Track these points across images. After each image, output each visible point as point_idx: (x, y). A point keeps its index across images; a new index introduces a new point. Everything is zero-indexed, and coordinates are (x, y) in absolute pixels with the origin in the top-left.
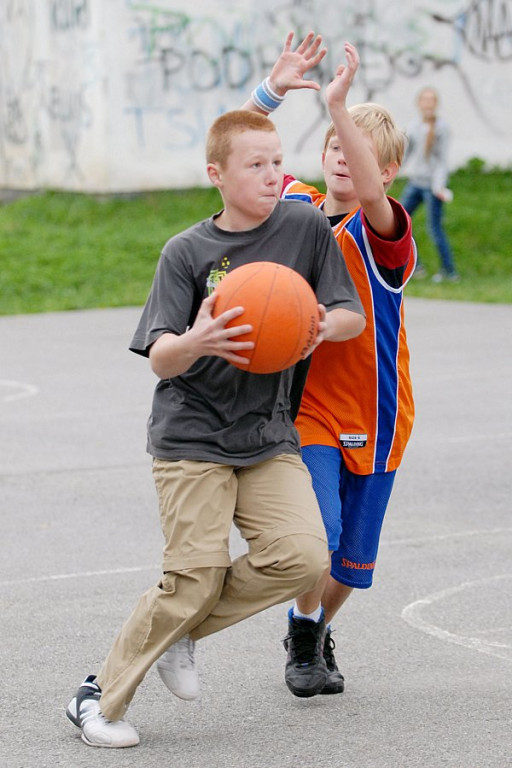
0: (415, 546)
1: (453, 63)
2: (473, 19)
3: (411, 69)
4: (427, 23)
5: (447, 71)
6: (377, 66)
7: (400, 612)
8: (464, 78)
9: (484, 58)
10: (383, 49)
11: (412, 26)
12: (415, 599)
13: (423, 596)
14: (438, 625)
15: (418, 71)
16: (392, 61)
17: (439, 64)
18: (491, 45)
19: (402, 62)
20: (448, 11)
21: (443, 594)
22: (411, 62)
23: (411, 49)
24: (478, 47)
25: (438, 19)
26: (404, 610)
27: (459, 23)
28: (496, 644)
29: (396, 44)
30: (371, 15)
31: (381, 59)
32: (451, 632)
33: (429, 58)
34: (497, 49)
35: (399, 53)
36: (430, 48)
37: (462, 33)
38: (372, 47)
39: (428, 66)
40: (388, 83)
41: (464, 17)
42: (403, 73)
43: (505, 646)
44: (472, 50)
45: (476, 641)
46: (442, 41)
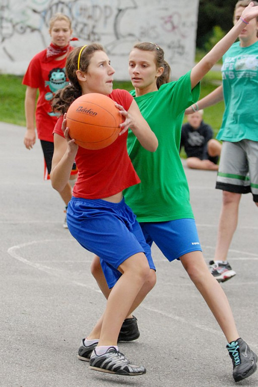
0: (14, 224)
1: (39, 30)
2: (49, 13)
3: (21, 31)
4: (30, 13)
5: (36, 33)
6: (8, 28)
7: (7, 250)
8: (42, 37)
10: (11, 21)
11: (23, 13)
12: (13, 245)
13: (16, 245)
14: (23, 257)
15: (24, 32)
16: (14, 26)
17: (33, 30)
19: (18, 27)
20: (39, 8)
21: (24, 245)
22: (22, 28)
23: (22, 22)
25: (35, 11)
26: (9, 249)
27: (43, 14)
28: (46, 267)
29: (16, 20)
30: (7, 7)
31: (9, 25)
32: (28, 260)
33: (29, 27)
35: (17, 24)
36: (30, 23)
37: (44, 18)
38: (7, 20)
39: (28, 30)
40: (11, 35)
41: (45, 12)
42: (18, 32)
43: (49, 268)
45: (38, 265)
46: (35, 20)
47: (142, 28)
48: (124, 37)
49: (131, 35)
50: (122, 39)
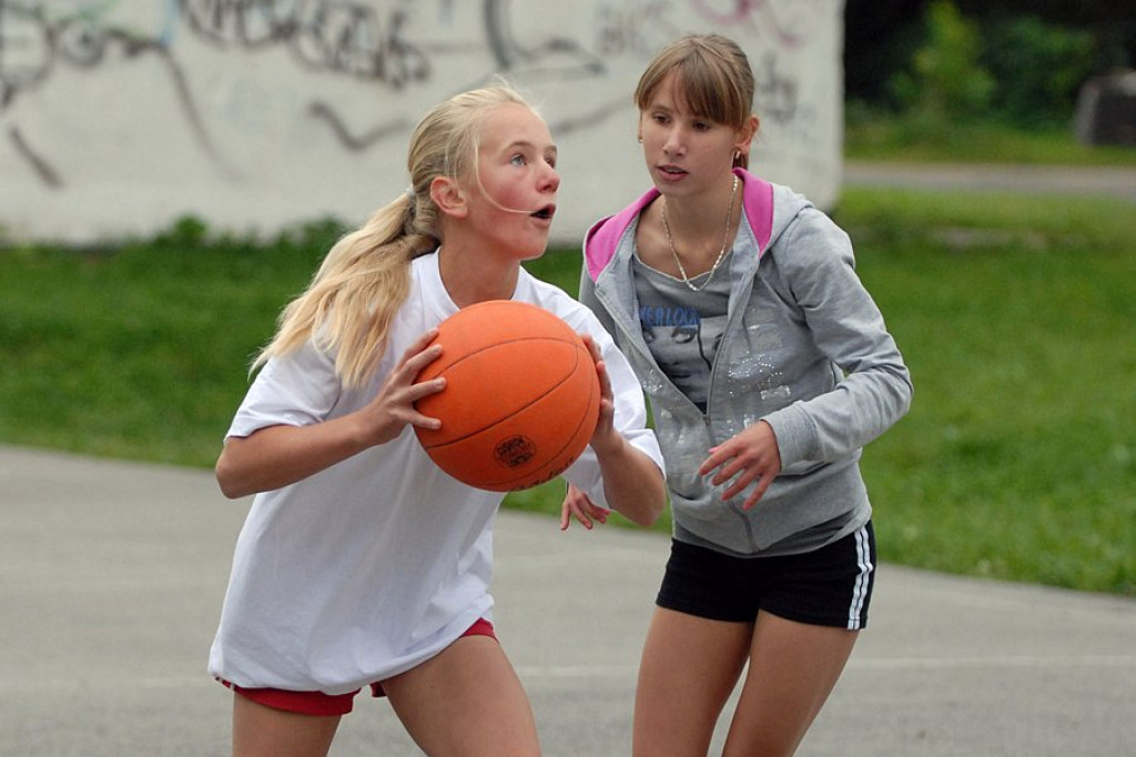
1: (159, 46)
3: (80, 52)
5: (149, 63)
6: (23, 43)
8: (179, 77)
9: (214, 38)
10: (37, 14)
15: (96, 58)
16: (51, 36)
17: (136, 47)
18: (230, 21)
19: (69, 39)
22: (86, 40)
23: (86, 15)
24: (207, 21)
29: (59, 7)
31: (32, 32)
33: (117, 34)
34: (241, 27)
35: (65, 23)
36: (119, 16)
38: (20, 10)
39: (115, 50)
40: (40, 75)
42: (69, 58)
44: (195, 24)
47: (605, 12)
48: (529, 56)
49: (559, 46)
50: (521, 67)
